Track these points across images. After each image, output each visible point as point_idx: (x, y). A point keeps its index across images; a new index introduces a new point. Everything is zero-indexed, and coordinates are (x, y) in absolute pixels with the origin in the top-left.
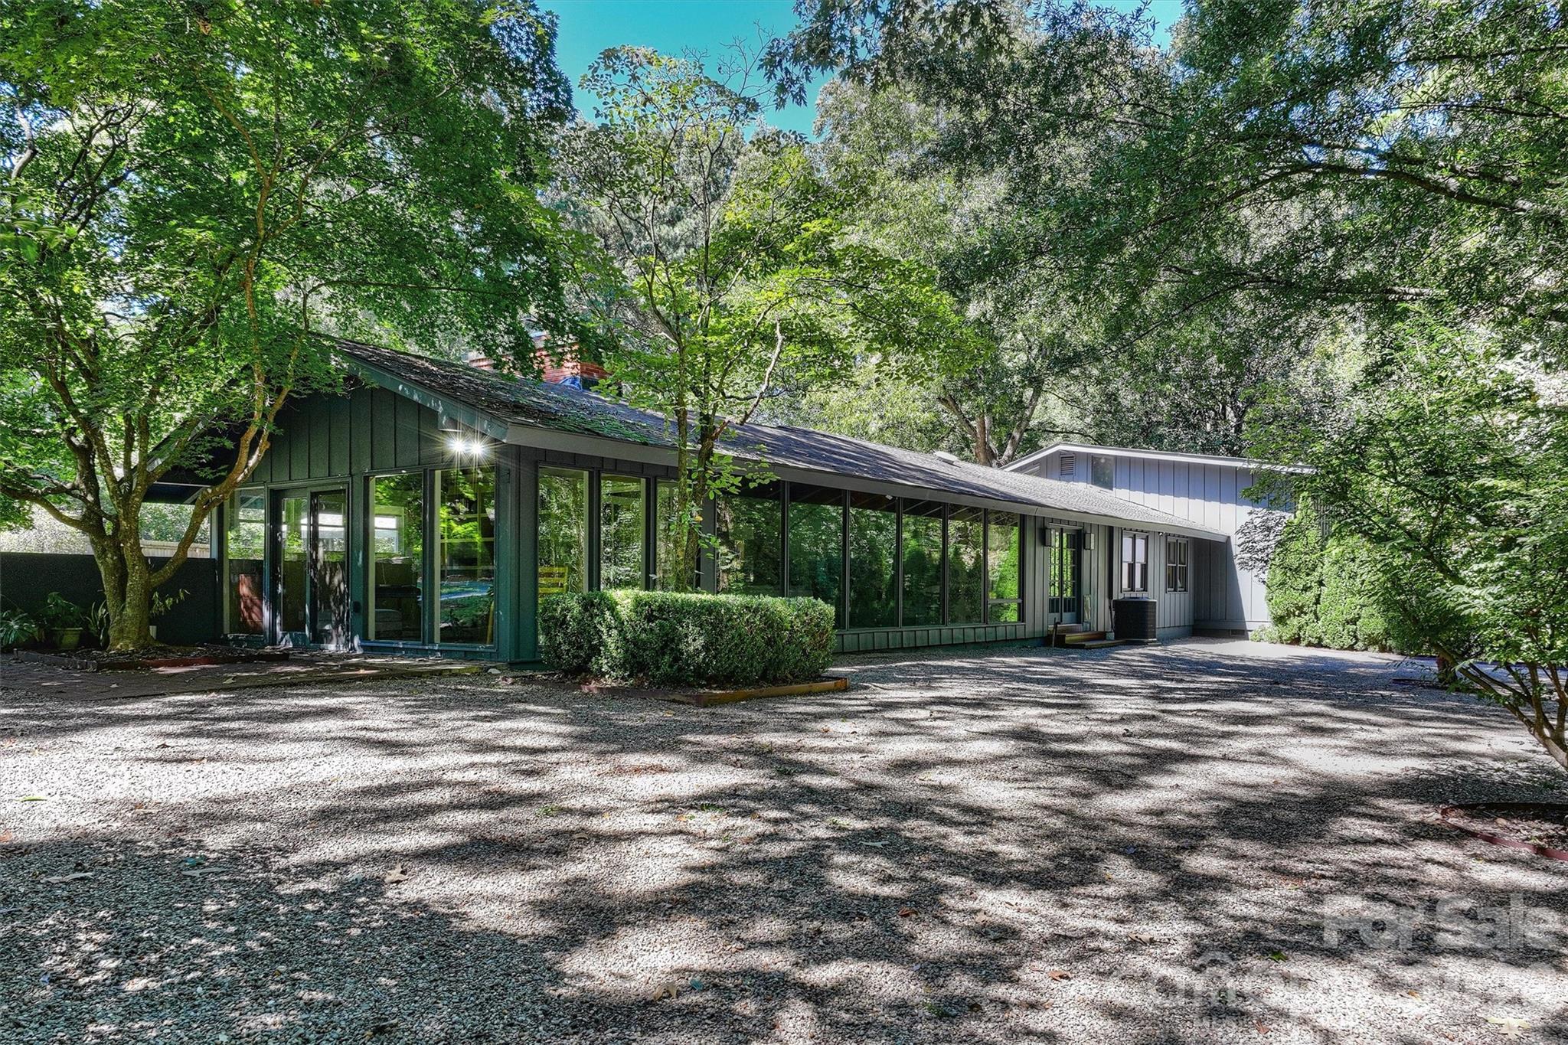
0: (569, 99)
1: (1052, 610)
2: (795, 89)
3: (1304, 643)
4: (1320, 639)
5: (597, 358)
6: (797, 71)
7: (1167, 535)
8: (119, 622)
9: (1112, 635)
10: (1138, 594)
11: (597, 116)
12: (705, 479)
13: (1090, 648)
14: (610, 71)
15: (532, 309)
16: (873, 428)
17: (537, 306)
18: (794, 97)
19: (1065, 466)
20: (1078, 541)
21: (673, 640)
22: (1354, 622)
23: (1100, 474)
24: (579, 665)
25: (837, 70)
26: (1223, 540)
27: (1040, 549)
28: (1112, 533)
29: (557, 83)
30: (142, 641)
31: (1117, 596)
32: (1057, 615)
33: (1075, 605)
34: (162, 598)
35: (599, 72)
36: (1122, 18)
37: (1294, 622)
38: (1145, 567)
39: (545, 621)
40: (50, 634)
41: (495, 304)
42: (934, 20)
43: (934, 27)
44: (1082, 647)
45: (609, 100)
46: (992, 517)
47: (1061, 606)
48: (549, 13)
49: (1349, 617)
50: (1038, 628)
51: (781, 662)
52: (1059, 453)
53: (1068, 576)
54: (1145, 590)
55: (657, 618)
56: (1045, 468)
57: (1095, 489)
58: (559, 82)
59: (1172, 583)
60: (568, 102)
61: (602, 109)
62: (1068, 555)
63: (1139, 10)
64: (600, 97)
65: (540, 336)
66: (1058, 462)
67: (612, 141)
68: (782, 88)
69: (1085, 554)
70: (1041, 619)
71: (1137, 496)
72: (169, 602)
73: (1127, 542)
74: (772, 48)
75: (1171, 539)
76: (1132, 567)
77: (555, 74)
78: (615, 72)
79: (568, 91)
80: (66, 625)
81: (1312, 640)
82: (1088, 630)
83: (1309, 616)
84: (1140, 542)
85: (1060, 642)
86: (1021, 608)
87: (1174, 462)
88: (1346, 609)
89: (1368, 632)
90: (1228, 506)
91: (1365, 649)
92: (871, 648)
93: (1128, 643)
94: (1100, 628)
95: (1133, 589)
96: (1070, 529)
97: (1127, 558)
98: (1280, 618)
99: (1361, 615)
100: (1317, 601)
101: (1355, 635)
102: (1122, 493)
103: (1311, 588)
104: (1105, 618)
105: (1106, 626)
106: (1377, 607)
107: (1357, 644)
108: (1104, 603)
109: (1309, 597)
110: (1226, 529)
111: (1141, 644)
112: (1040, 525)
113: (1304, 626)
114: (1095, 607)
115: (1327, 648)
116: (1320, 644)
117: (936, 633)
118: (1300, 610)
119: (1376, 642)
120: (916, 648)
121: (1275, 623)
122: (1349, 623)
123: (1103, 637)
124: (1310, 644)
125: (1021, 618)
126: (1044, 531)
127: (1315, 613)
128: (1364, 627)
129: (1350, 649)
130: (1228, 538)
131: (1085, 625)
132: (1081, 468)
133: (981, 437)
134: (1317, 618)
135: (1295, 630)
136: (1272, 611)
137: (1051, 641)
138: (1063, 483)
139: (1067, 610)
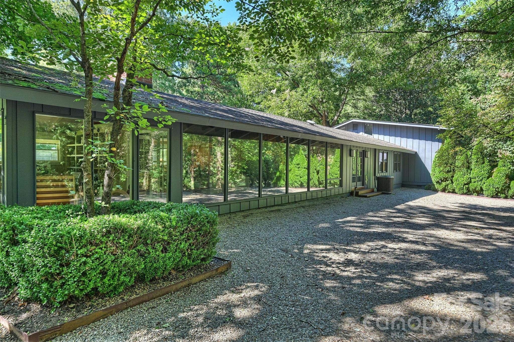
1: (353, 182)
3: (447, 191)
4: (454, 190)
7: (394, 152)
9: (375, 190)
10: (384, 174)
13: (369, 197)
16: (286, 114)
19: (355, 127)
20: (363, 154)
22: (468, 184)
23: (368, 130)
26: (414, 153)
27: (349, 158)
28: (375, 151)
31: (378, 175)
32: (355, 183)
33: (362, 179)
37: (444, 183)
38: (386, 164)
44: (366, 197)
46: (329, 145)
47: (356, 179)
49: (466, 182)
50: (348, 190)
52: (352, 122)
53: (359, 168)
54: (387, 172)
56: (347, 128)
57: (366, 135)
59: (395, 169)
62: (359, 159)
66: (352, 126)
69: (366, 159)
70: (349, 186)
71: (381, 137)
73: (381, 154)
75: (395, 153)
76: (382, 163)
81: (450, 190)
82: (367, 188)
83: (449, 182)
84: (385, 155)
85: (357, 195)
86: (341, 181)
87: (395, 125)
88: (465, 179)
89: (474, 188)
90: (416, 141)
91: (471, 194)
92: (273, 204)
93: (383, 193)
94: (371, 187)
95: (382, 172)
96: (360, 150)
97: (381, 160)
98: (438, 182)
99: (471, 182)
100: (453, 177)
101: (468, 189)
102: (376, 136)
103: (450, 171)
104: (373, 184)
105: (374, 187)
106: (477, 179)
107: (469, 193)
108: (372, 178)
109: (450, 174)
110: (416, 150)
111: (388, 194)
112: (348, 149)
113: (447, 185)
114: (369, 180)
115: (456, 193)
116: (454, 192)
117: (305, 195)
118: (446, 179)
119: (477, 192)
120: (296, 202)
121: (435, 184)
122: (465, 184)
123: (373, 191)
124: (449, 192)
125: (341, 185)
126: (351, 151)
127: (452, 181)
128: (472, 186)
129: (466, 194)
130: (416, 152)
131: (366, 186)
132: (360, 128)
133: (324, 118)
134: (452, 182)
135: (444, 186)
136: (434, 179)
137: (353, 194)
138: (354, 133)
139: (359, 181)
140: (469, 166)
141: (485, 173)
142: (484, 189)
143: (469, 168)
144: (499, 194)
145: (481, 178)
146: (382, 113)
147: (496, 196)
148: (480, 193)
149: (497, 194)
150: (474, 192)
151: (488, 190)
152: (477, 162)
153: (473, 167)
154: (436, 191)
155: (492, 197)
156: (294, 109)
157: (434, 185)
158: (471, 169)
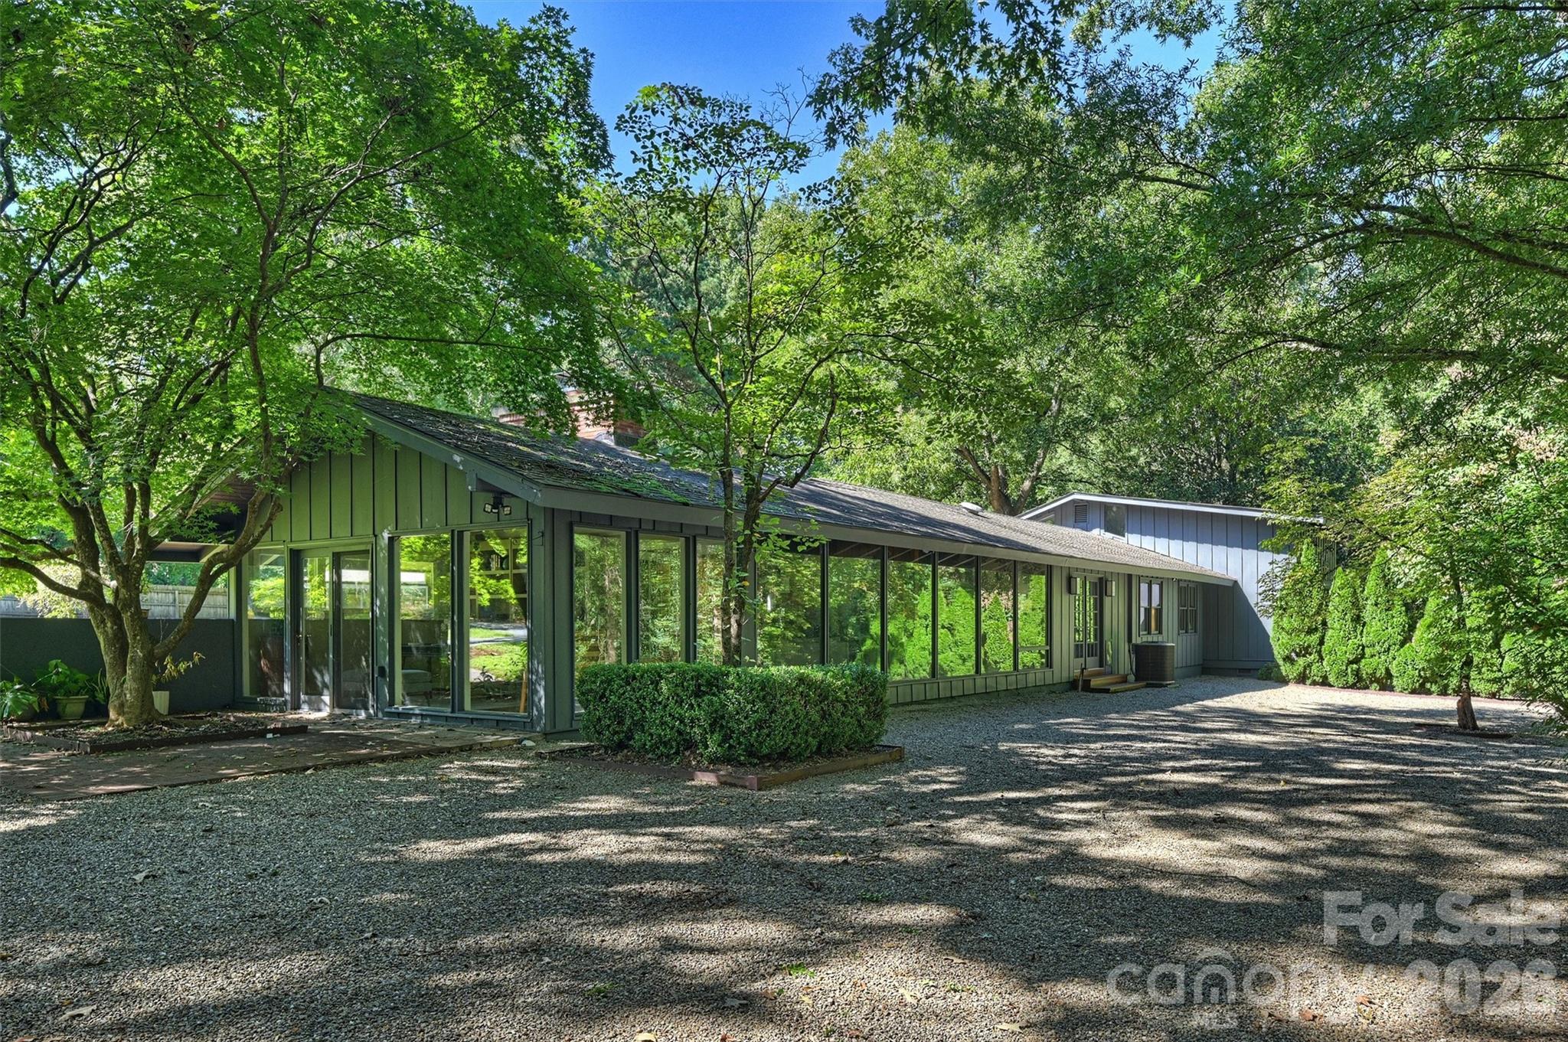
0: (606, 144)
1: (1077, 656)
2: (847, 130)
3: (1309, 682)
4: (1325, 677)
5: (636, 416)
6: (848, 109)
7: (1179, 581)
8: (119, 696)
9: (1132, 678)
10: (1154, 638)
11: (635, 161)
12: (751, 543)
13: (1116, 692)
14: (649, 113)
15: (565, 365)
16: (896, 478)
17: (570, 363)
18: (845, 138)
19: (1079, 515)
20: (1101, 587)
21: (723, 717)
22: (1356, 661)
23: (1116, 522)
24: (621, 741)
25: (889, 111)
26: (1230, 584)
27: (1066, 597)
28: (1131, 580)
29: (592, 126)
30: (145, 717)
31: (1137, 640)
32: (1082, 660)
33: (1097, 650)
34: (175, 662)
35: (638, 113)
36: (1168, 77)
37: (1301, 662)
38: (1159, 611)
39: (583, 694)
40: (53, 704)
41: (526, 359)
42: (991, 63)
43: (992, 71)
44: (1107, 691)
45: (648, 143)
46: (1019, 566)
47: (1085, 651)
48: (584, 51)
49: (1351, 658)
50: (1065, 675)
51: (836, 736)
52: (1073, 501)
53: (1091, 624)
54: (1160, 633)
55: (705, 693)
56: (1058, 517)
57: (1109, 535)
58: (594, 126)
59: (1183, 625)
60: (604, 148)
61: (640, 153)
62: (1091, 600)
63: (1186, 69)
64: (638, 140)
65: (572, 394)
66: (1072, 510)
67: (651, 189)
68: (831, 129)
69: (1107, 600)
70: (1067, 665)
71: (1148, 542)
72: (182, 666)
73: (1144, 587)
74: (822, 83)
75: (1182, 584)
76: (1148, 611)
77: (588, 116)
78: (654, 112)
79: (604, 136)
80: (68, 693)
81: (1317, 679)
82: (1111, 673)
83: (1314, 657)
84: (1156, 588)
85: (1087, 687)
86: (1049, 656)
87: (1183, 511)
88: (1348, 651)
89: (1370, 671)
90: (1235, 552)
91: (1367, 688)
92: (908, 700)
93: (1148, 686)
94: (1121, 672)
95: (1149, 633)
96: (1093, 578)
97: (1144, 603)
98: (1288, 659)
99: (1363, 656)
100: (1322, 642)
101: (1357, 674)
102: (1133, 539)
103: (1316, 629)
104: (1125, 662)
105: (1127, 670)
106: (1378, 648)
107: (1359, 683)
108: (1124, 647)
109: (1314, 638)
110: (1233, 574)
111: (1161, 686)
112: (1065, 575)
113: (1310, 665)
114: (1116, 651)
115: (1331, 686)
116: (1325, 683)
117: (971, 682)
118: (1305, 651)
119: (1378, 681)
120: (952, 698)
121: (1281, 662)
122: (1351, 662)
123: (1124, 680)
124: (1314, 683)
125: (1049, 664)
126: (1070, 579)
127: (1319, 653)
128: (1366, 667)
129: (1353, 687)
130: (1236, 582)
131: (1108, 669)
132: (1094, 516)
133: (994, 485)
134: (1322, 659)
135: (1301, 669)
136: (1278, 652)
137: (1078, 686)
138: (1078, 531)
139: (1091, 655)
140: (1359, 617)
141: (1395, 633)
142: (1394, 672)
143: (1357, 619)
144: (1428, 685)
145: (1386, 645)
146: (1155, 467)
147: (1421, 690)
148: (1385, 684)
149: (1422, 685)
150: (1372, 682)
151: (1402, 674)
152: (1376, 604)
153: (1366, 615)
154: (1283, 681)
155: (1413, 692)
156: (917, 463)
157: (1278, 666)
158: (1364, 624)
